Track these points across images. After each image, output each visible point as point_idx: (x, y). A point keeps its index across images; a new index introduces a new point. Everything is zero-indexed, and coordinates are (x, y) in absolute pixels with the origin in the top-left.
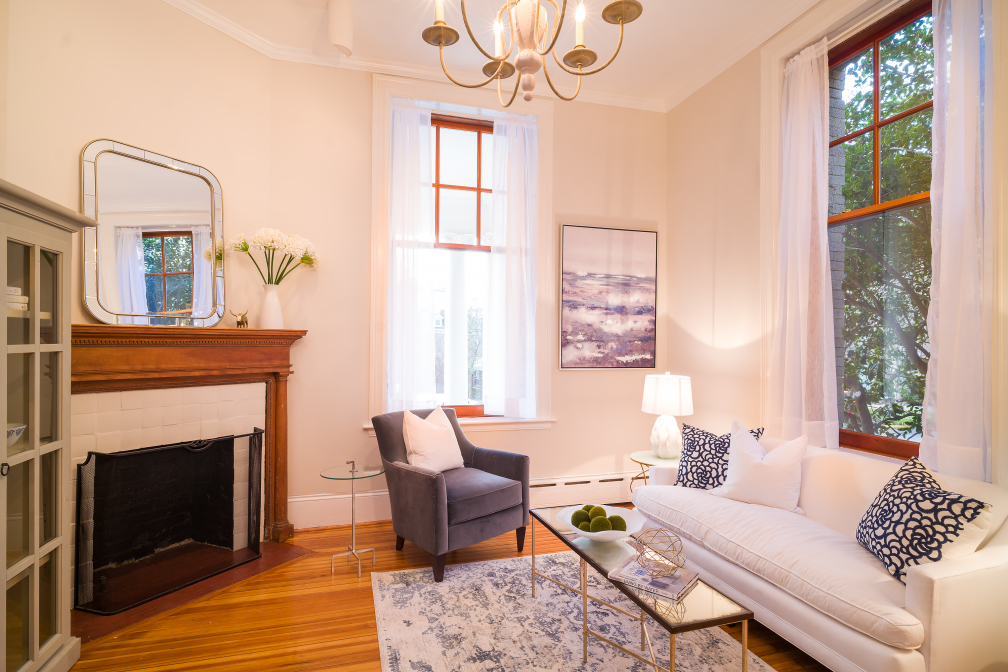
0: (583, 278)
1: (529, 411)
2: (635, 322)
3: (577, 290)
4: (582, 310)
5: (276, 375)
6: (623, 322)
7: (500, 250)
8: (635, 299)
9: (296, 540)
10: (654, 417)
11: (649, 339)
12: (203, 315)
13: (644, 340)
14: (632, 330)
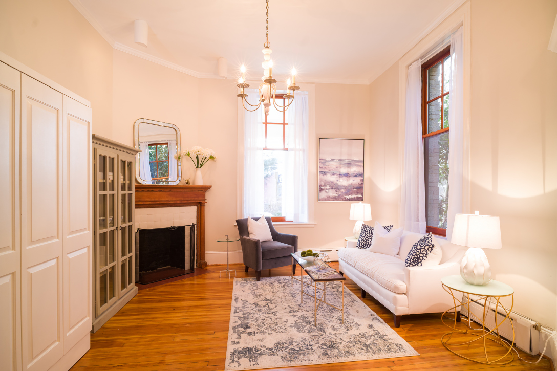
0: (329, 161)
1: (304, 219)
2: (354, 180)
3: (326, 167)
4: (329, 175)
5: (200, 203)
6: (347, 180)
7: (292, 150)
8: (354, 170)
9: (208, 268)
10: (355, 221)
11: (360, 188)
12: (173, 180)
13: (358, 188)
14: (352, 184)
